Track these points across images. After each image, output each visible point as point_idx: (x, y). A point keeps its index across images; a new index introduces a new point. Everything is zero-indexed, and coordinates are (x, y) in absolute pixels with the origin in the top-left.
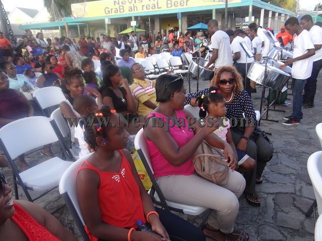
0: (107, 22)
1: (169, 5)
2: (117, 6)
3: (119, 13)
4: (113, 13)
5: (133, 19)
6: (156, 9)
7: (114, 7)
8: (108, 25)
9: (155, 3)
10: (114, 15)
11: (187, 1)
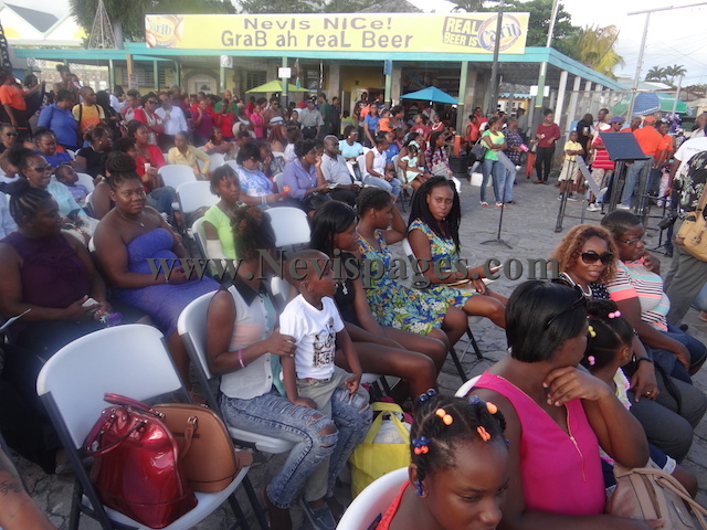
1: (369, 43)
2: (251, 31)
3: (254, 47)
4: (241, 46)
5: (285, 62)
7: (244, 32)
8: (227, 70)
9: (338, 33)
10: (242, 49)
11: (408, 38)
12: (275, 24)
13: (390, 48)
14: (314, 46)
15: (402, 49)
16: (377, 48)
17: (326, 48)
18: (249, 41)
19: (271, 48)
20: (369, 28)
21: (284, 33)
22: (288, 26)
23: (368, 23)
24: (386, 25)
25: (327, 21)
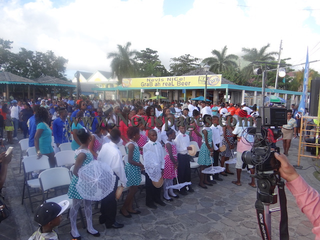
0: (142, 91)
1: (179, 84)
2: (149, 82)
3: (149, 86)
4: (146, 86)
5: (157, 90)
6: (171, 86)
7: (147, 82)
8: (142, 93)
9: (171, 82)
10: (146, 87)
11: (189, 83)
12: (155, 80)
13: (185, 86)
14: (165, 86)
15: (188, 86)
16: (181, 86)
17: (168, 86)
18: (148, 85)
19: (153, 87)
20: (179, 80)
21: (157, 82)
22: (158, 80)
23: (179, 79)
24: (183, 79)
25: (168, 79)
